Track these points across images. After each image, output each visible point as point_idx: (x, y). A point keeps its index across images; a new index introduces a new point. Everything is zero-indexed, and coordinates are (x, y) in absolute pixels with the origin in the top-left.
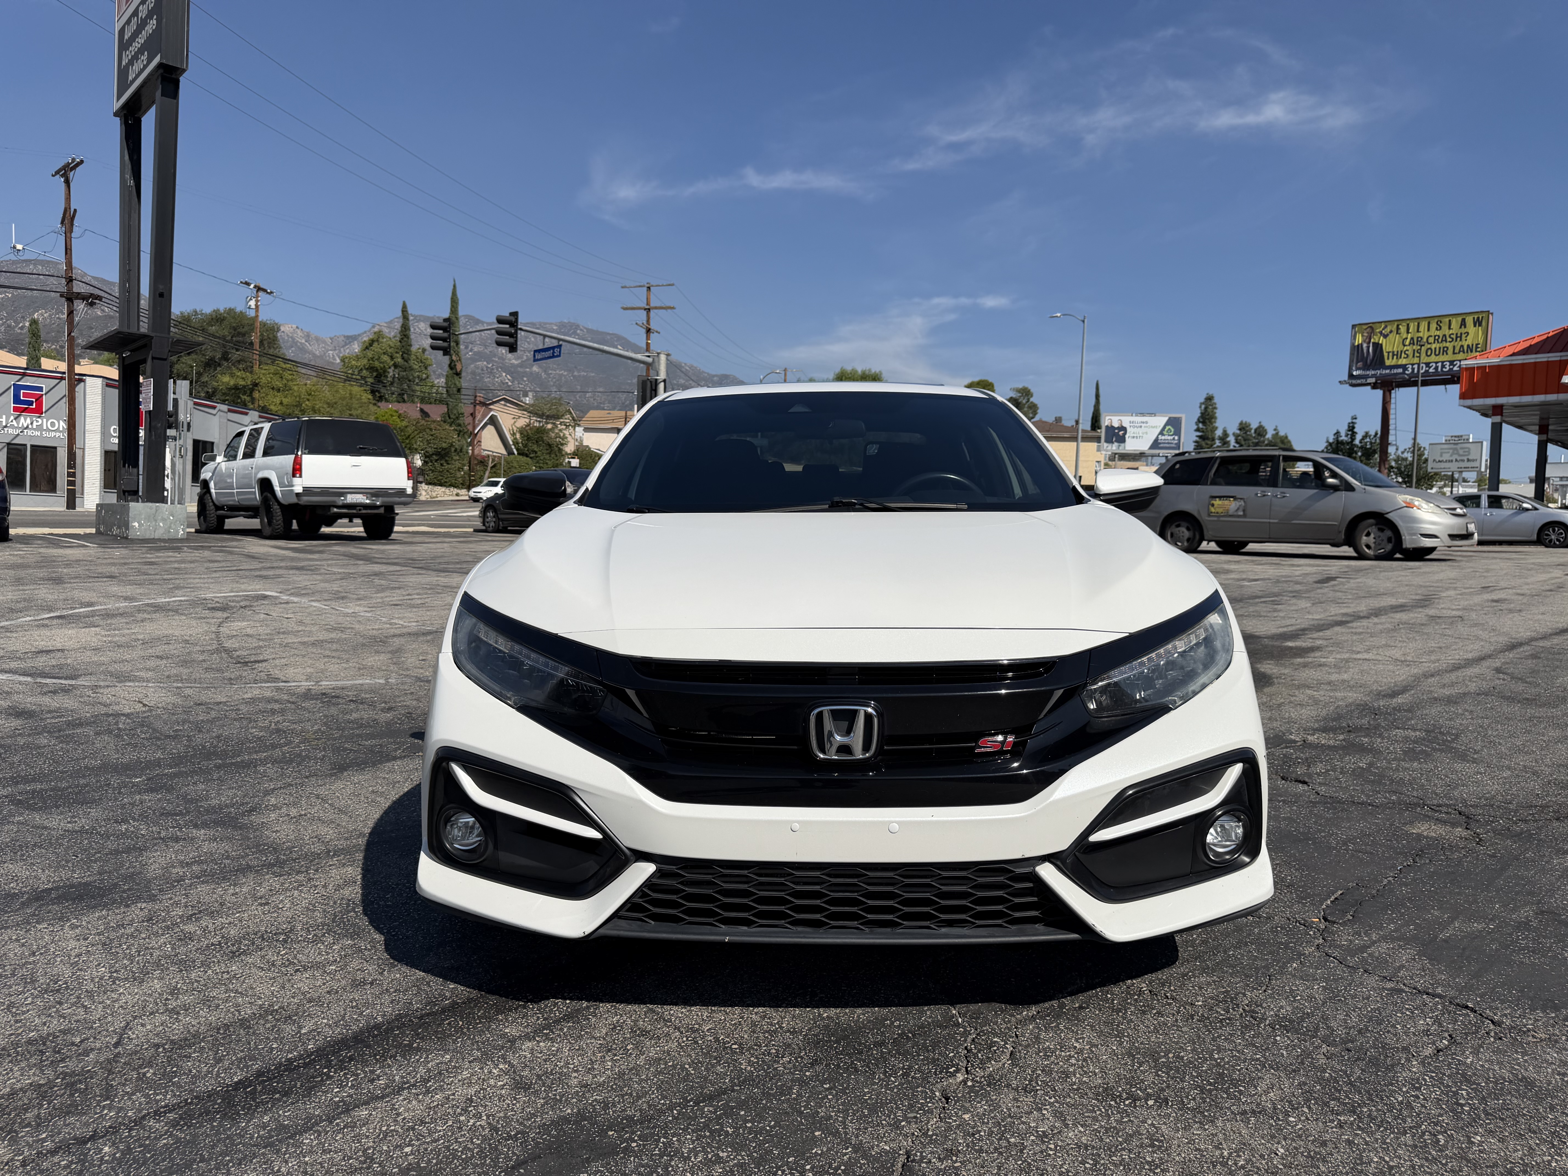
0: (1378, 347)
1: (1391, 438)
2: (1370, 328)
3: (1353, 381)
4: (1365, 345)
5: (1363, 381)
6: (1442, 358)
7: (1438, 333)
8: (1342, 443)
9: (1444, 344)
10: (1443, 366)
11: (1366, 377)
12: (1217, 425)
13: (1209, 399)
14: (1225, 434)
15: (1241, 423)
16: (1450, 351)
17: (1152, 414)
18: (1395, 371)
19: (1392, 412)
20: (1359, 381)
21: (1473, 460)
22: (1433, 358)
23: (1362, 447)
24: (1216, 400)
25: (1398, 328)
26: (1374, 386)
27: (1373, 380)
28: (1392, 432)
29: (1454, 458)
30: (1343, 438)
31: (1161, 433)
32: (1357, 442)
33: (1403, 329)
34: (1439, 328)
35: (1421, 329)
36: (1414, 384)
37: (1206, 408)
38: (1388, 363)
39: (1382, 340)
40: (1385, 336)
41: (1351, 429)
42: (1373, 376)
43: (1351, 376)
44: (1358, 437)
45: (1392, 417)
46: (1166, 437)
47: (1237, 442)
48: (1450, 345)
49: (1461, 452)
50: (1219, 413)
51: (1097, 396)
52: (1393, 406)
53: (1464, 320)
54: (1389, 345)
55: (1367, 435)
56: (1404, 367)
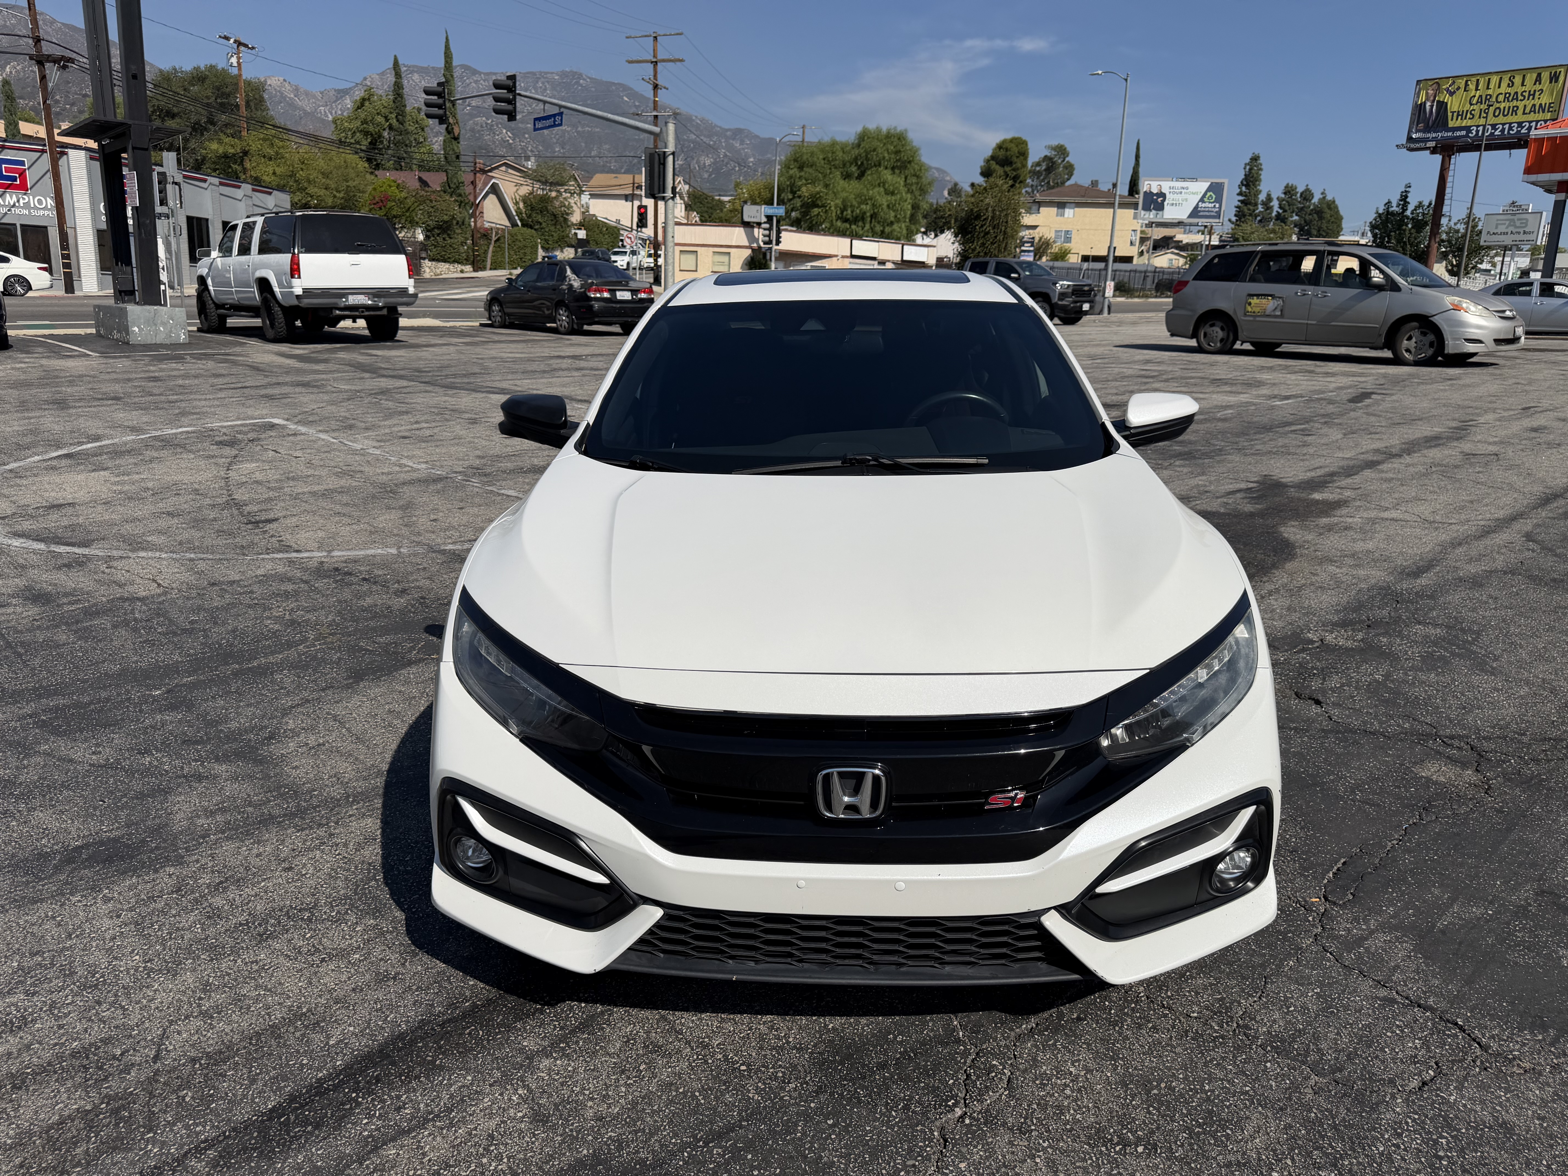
0: (1442, 106)
1: (1446, 209)
2: (1437, 83)
3: (1412, 144)
4: (1428, 104)
5: (1422, 145)
6: (1510, 119)
7: (1509, 90)
8: (1393, 214)
9: (1515, 103)
10: (1510, 128)
11: (1426, 140)
12: (1260, 188)
13: (1255, 159)
14: (1269, 198)
15: (1287, 187)
16: (1520, 112)
17: (1194, 179)
18: (1458, 133)
19: (1450, 179)
20: (1418, 145)
21: (1530, 233)
22: (1501, 119)
23: (1413, 219)
24: (1261, 161)
25: (1466, 85)
26: (1434, 151)
27: (1432, 144)
28: (1447, 202)
29: (1511, 229)
30: (1394, 208)
31: (1202, 200)
32: (1408, 213)
33: (1472, 86)
34: (1511, 84)
35: (1492, 86)
36: (1477, 148)
37: (1250, 169)
38: (1451, 124)
39: (1447, 98)
40: (1452, 94)
41: (1404, 198)
42: (1434, 139)
43: (1410, 139)
44: (1411, 208)
45: (1449, 185)
46: (1207, 205)
47: (1280, 207)
48: (1521, 105)
49: (1518, 224)
50: (1264, 175)
51: (1137, 157)
52: (1451, 173)
53: (1539, 75)
54: (1454, 104)
55: (1420, 205)
56: (1468, 129)
